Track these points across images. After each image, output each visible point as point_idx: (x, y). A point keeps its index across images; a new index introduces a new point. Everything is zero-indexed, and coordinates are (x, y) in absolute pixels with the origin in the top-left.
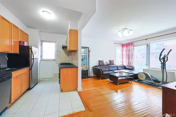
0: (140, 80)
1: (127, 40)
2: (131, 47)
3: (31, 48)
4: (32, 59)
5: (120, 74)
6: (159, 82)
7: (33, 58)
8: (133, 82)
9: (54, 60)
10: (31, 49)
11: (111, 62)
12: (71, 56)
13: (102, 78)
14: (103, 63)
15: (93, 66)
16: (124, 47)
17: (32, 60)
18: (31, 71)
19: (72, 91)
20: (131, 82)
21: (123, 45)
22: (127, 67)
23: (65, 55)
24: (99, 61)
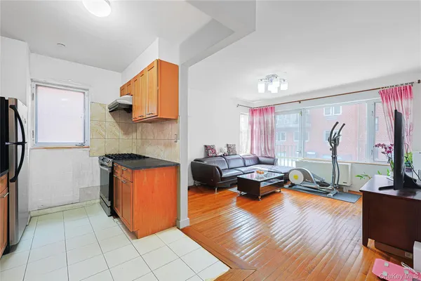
0: (293, 185)
1: (260, 100)
2: (270, 116)
3: (11, 107)
4: (17, 143)
5: (260, 175)
6: (328, 185)
7: (20, 140)
8: (283, 191)
9: (82, 146)
10: (14, 108)
11: (231, 150)
12: (134, 135)
13: (220, 189)
14: (215, 152)
15: (193, 161)
16: (254, 114)
17: (20, 147)
18: (12, 185)
19: (163, 229)
20: (279, 191)
21: (253, 111)
22: (262, 159)
23: (118, 132)
24: (206, 146)
